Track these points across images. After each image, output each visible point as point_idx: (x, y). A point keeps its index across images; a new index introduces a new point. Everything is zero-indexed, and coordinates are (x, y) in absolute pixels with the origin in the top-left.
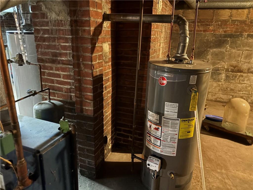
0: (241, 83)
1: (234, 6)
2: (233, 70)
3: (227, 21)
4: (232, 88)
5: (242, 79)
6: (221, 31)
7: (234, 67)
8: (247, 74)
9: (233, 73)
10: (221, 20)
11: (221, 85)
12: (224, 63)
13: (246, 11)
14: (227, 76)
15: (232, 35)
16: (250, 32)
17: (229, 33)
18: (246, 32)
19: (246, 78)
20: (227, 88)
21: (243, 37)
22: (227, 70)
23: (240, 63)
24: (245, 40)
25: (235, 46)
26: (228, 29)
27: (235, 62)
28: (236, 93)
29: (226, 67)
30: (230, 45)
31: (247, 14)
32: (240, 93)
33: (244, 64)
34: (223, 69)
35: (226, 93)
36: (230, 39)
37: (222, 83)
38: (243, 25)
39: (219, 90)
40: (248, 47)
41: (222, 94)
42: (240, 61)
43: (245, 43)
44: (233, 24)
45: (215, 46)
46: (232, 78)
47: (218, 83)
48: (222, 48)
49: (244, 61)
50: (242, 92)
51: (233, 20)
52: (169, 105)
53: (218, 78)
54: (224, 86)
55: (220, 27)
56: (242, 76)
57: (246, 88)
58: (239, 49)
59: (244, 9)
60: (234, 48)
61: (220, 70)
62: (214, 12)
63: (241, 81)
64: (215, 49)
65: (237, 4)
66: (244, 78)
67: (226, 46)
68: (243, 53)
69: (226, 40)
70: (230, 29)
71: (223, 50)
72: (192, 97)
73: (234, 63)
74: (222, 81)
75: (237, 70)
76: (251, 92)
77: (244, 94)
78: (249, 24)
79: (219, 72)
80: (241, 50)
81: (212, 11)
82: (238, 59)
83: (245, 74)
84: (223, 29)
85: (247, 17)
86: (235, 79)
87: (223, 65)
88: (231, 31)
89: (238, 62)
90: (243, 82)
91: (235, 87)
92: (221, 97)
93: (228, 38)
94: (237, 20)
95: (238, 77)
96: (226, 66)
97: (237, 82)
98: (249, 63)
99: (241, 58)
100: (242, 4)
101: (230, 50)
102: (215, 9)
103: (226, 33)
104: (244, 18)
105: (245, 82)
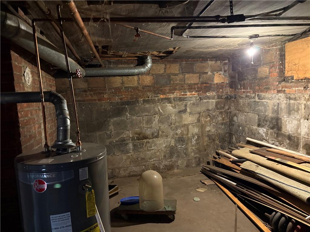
0: (150, 150)
1: (124, 73)
2: (139, 137)
3: (120, 88)
4: (142, 157)
5: (149, 145)
6: (117, 99)
7: (139, 135)
8: (152, 139)
9: (139, 141)
10: (114, 88)
11: (131, 156)
12: (128, 132)
13: (136, 78)
14: (134, 145)
15: (128, 101)
16: (145, 98)
17: (125, 100)
18: (141, 98)
19: (153, 144)
20: (137, 159)
21: (139, 103)
22: (133, 139)
23: (143, 129)
24: (142, 106)
25: (134, 112)
26: (123, 96)
27: (139, 129)
28: (147, 161)
29: (131, 136)
30: (129, 112)
31: (137, 80)
32: (151, 161)
33: (147, 130)
34: (129, 138)
35: (138, 164)
36: (128, 107)
37: (131, 154)
38: (136, 91)
39: (130, 162)
40: (147, 112)
41: (134, 166)
42: (143, 128)
43: (143, 108)
44: (127, 91)
45: (114, 115)
46: (140, 147)
47: (127, 155)
48: (122, 117)
49: (146, 127)
50: (153, 159)
51: (126, 87)
52: (57, 218)
53: (127, 149)
54: (134, 156)
55: (115, 95)
56: (149, 142)
57: (156, 154)
58: (139, 115)
59: (133, 76)
60: (134, 115)
61: (126, 140)
62: (104, 79)
63: (148, 147)
64: (115, 118)
65: (125, 71)
66: (151, 144)
67: (125, 114)
68: (143, 118)
69: (124, 108)
70: (125, 96)
71: (123, 118)
72: (86, 198)
73: (137, 130)
74: (131, 151)
75: (142, 137)
76: (160, 158)
77: (155, 160)
78: (142, 90)
79: (126, 142)
80: (142, 116)
81: (102, 78)
82: (141, 126)
83: (151, 140)
84: (119, 96)
85: (138, 83)
86: (143, 146)
87: (128, 134)
88: (127, 98)
89: (141, 128)
90: (151, 149)
91: (145, 155)
92: (134, 170)
93: (125, 105)
94: (130, 87)
95: (144, 144)
96: (130, 134)
97: (146, 150)
98: (151, 128)
99: (143, 124)
100: (131, 71)
101: (130, 118)
102: (105, 77)
103: (122, 101)
104: (136, 84)
105: (153, 148)
